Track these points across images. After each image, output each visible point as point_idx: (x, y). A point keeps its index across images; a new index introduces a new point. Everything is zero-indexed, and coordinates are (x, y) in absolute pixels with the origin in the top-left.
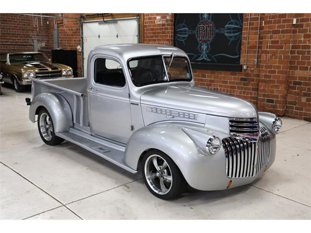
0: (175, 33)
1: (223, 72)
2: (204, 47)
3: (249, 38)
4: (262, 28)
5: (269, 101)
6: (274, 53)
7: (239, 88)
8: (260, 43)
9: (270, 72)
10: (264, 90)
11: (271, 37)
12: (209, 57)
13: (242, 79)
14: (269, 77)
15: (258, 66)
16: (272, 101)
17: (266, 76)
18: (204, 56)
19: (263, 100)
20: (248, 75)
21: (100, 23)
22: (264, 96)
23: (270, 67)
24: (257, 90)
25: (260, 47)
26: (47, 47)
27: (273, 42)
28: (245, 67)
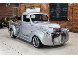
0: (50, 11)
1: (63, 21)
2: (58, 14)
3: (70, 11)
4: (73, 8)
5: (75, 29)
6: (76, 15)
7: (67, 25)
8: (73, 13)
9: (75, 20)
10: (74, 26)
11: (75, 11)
12: (59, 17)
13: (68, 23)
14: (75, 22)
15: (72, 19)
16: (76, 29)
17: (74, 22)
18: (58, 17)
19: (74, 29)
20: (69, 22)
21: (30, 9)
22: (74, 27)
23: (75, 19)
24: (72, 26)
25: (73, 14)
26: (16, 16)
27: (76, 12)
28: (69, 20)
